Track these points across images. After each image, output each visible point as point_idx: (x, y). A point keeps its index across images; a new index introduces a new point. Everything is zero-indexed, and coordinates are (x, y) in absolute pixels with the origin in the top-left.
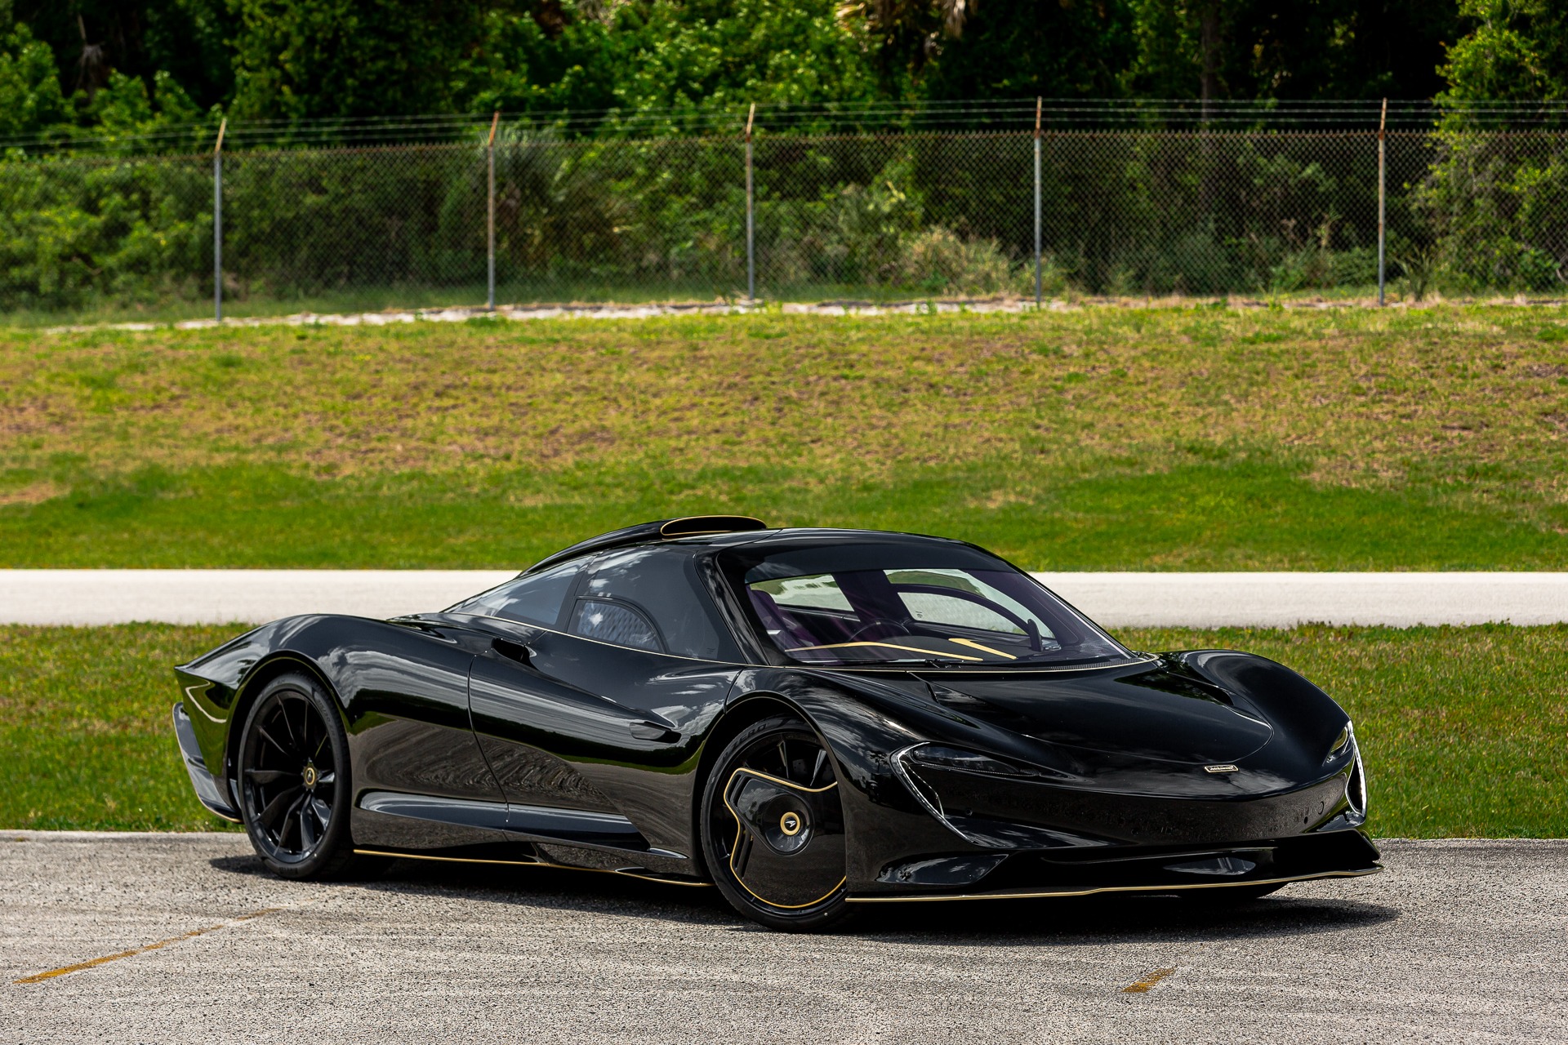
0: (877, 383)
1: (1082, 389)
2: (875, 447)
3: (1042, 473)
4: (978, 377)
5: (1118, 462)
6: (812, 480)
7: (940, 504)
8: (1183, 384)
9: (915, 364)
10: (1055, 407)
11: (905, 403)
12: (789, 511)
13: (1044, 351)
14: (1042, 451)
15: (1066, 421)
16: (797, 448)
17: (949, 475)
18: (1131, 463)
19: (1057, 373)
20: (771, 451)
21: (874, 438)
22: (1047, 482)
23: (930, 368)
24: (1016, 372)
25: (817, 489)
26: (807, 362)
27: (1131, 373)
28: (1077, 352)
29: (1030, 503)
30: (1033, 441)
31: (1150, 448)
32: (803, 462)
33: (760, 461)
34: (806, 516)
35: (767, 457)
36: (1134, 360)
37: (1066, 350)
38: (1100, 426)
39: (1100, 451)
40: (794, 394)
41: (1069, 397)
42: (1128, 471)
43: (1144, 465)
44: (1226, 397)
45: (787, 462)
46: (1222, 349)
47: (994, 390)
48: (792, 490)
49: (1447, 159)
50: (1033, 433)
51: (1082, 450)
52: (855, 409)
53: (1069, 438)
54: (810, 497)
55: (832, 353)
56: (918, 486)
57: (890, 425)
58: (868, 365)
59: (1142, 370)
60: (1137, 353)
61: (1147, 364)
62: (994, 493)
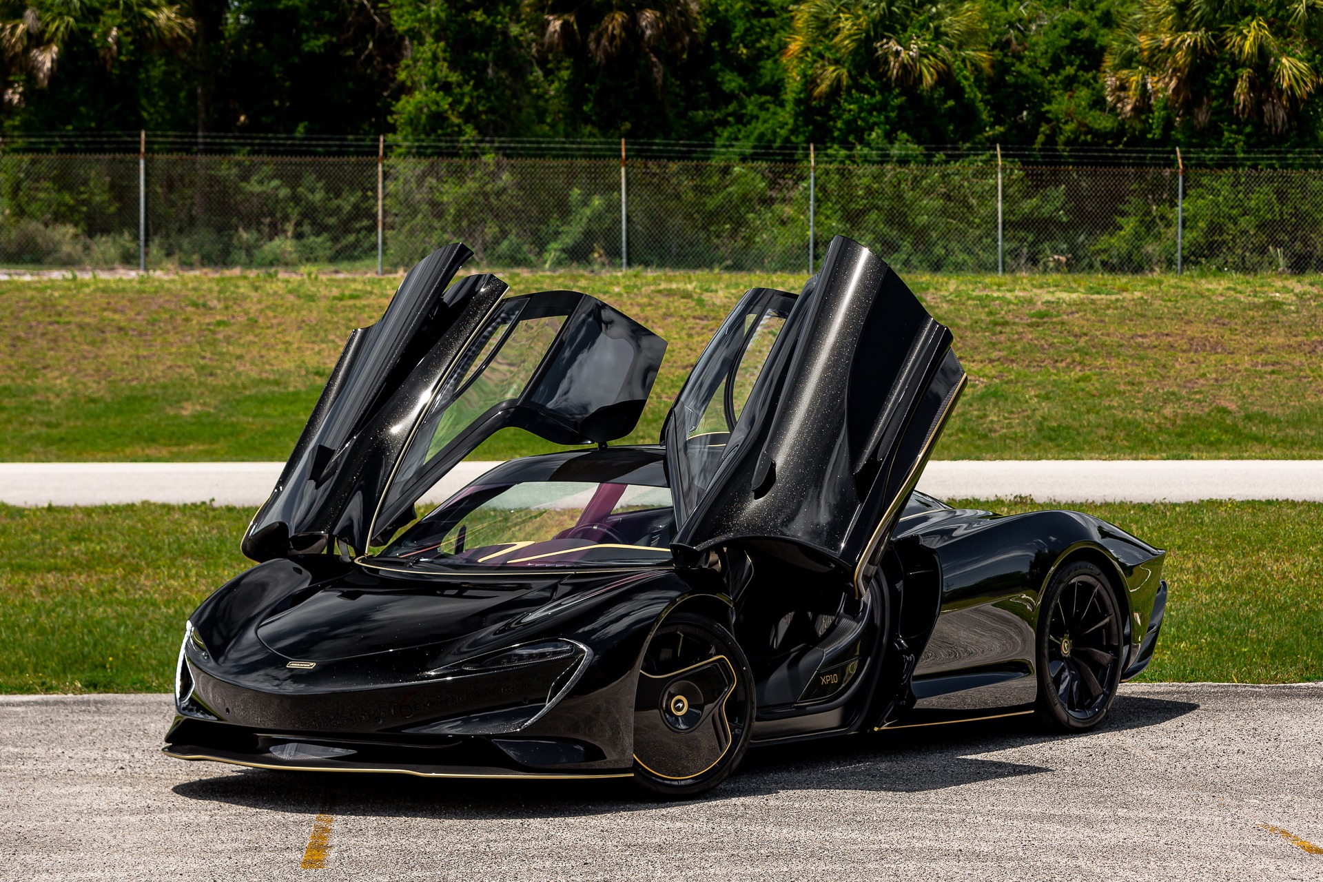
0: (81, 326)
1: (229, 331)
2: (90, 372)
3: (214, 391)
4: (153, 323)
5: (268, 382)
6: (51, 396)
7: (149, 411)
8: (299, 328)
9: (105, 314)
10: (214, 343)
11: (104, 341)
12: (40, 417)
13: (196, 305)
14: (211, 374)
15: (222, 354)
16: (33, 374)
17: (150, 391)
18: (277, 383)
19: (207, 320)
20: (14, 374)
21: (89, 365)
22: (220, 397)
23: (116, 317)
24: (179, 319)
25: (58, 401)
26: (27, 312)
27: (261, 320)
28: (220, 306)
29: (212, 411)
30: (203, 368)
31: (289, 372)
32: (39, 382)
33: (8, 382)
34: (53, 420)
35: (13, 379)
36: (261, 311)
37: (210, 304)
38: (248, 358)
39: (254, 375)
40: (22, 334)
41: (220, 337)
42: (276, 389)
43: (286, 385)
44: (332, 337)
45: (29, 383)
46: (323, 304)
47: (167, 332)
48: (38, 402)
49: (396, 179)
50: (202, 362)
51: (239, 375)
52: (70, 345)
53: (227, 365)
54: (52, 407)
55: (44, 306)
56: (130, 400)
57: (97, 357)
58: (72, 314)
59: (268, 318)
60: (263, 306)
61: (271, 314)
62: (185, 404)
